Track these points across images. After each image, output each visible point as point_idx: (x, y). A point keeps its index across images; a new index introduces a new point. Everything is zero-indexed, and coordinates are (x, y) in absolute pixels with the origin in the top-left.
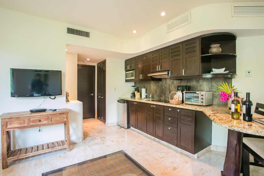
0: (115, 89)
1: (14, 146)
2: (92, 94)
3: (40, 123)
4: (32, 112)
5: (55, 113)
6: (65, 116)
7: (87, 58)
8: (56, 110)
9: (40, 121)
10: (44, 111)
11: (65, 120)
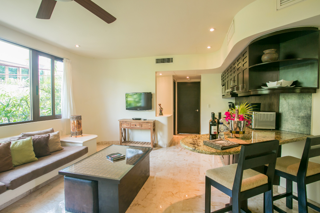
0: (209, 106)
1: (128, 139)
2: (198, 110)
3: (136, 127)
4: (133, 119)
5: (145, 121)
6: (150, 124)
7: (187, 77)
8: (146, 120)
9: (136, 125)
10: (140, 119)
11: (150, 127)
